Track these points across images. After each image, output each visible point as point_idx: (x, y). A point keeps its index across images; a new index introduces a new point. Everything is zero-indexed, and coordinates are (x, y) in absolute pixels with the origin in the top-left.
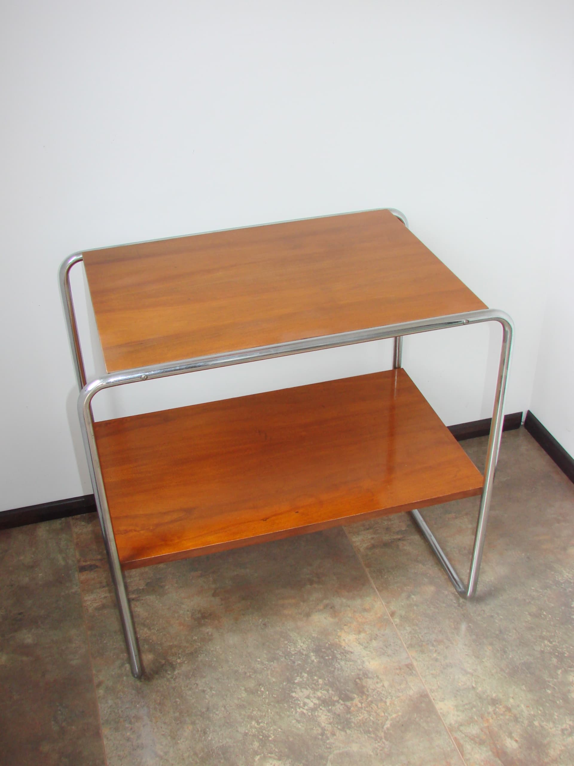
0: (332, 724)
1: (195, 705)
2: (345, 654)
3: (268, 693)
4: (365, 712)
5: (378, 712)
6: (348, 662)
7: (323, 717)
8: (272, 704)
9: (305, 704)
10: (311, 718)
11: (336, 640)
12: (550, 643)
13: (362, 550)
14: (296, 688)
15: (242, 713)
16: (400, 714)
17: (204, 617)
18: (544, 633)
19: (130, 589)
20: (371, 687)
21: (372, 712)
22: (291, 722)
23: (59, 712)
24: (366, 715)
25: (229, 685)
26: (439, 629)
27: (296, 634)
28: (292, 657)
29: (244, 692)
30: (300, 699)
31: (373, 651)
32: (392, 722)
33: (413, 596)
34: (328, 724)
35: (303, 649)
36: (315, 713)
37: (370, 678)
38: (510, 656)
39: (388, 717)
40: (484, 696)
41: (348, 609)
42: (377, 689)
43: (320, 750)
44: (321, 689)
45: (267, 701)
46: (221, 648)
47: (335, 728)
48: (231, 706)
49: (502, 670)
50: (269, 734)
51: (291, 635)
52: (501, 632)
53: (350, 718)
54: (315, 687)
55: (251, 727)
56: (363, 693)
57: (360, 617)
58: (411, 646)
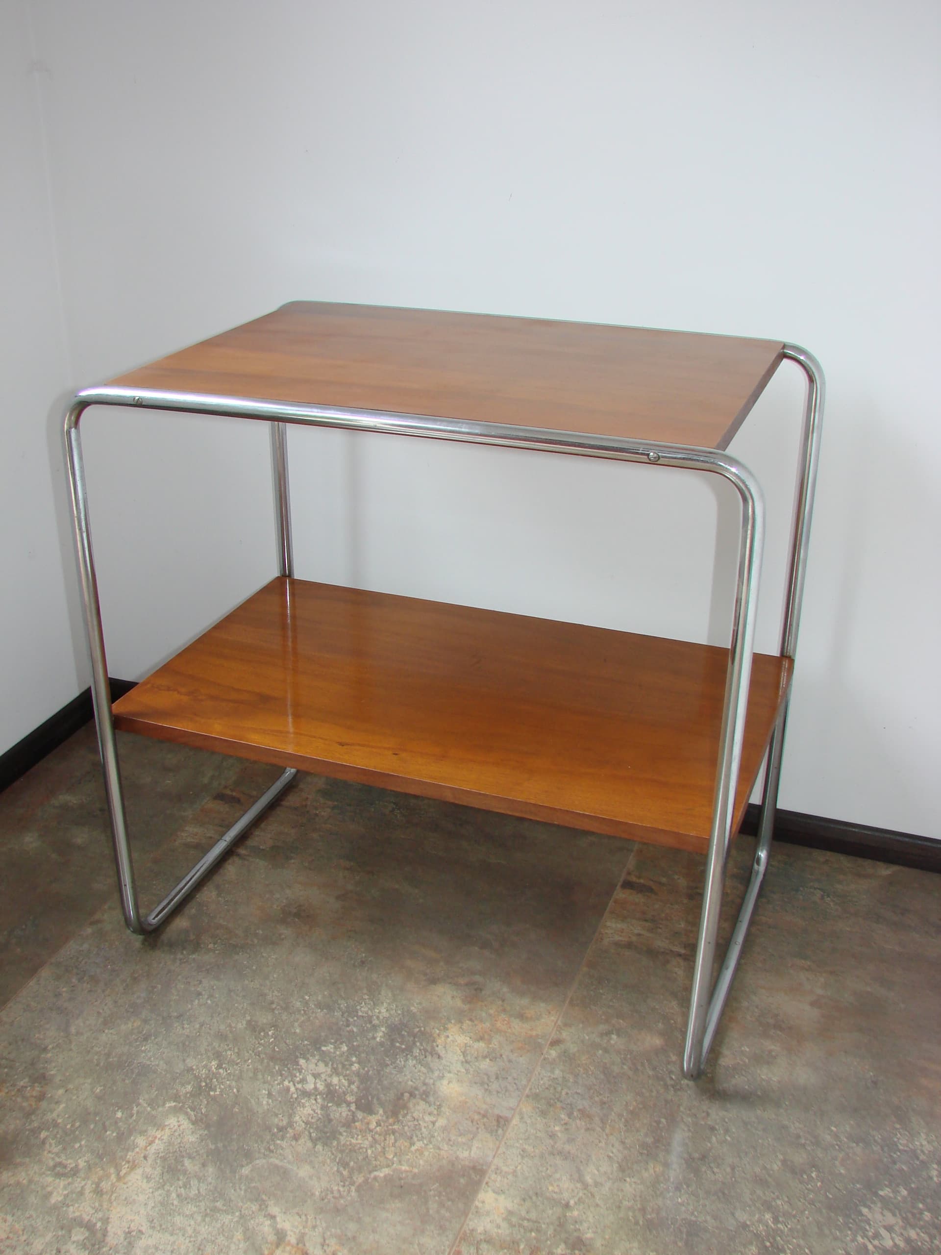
0: (309, 1126)
1: (172, 1003)
2: (427, 1054)
3: (272, 1041)
4: (370, 1139)
5: (387, 1149)
6: (420, 1066)
7: (308, 1110)
8: (262, 1056)
9: (303, 1081)
10: (291, 1102)
11: (436, 1030)
12: (773, 1223)
13: (606, 941)
14: (313, 1055)
15: (214, 1044)
16: (416, 1170)
17: (297, 915)
18: (779, 1202)
19: (250, 842)
20: (415, 1115)
21: (380, 1145)
22: (259, 1090)
23: (24, 927)
24: (366, 1144)
25: (236, 1005)
26: (605, 1099)
27: (390, 995)
28: (353, 1018)
29: (244, 1022)
30: (303, 1071)
31: (471, 1072)
32: (392, 1173)
33: (614, 1037)
34: (303, 1122)
35: (378, 1017)
36: (302, 1099)
37: (426, 1102)
38: (680, 1200)
39: (393, 1164)
40: (572, 1227)
41: (500, 1002)
42: (421, 1122)
43: (256, 1145)
44: (344, 1076)
45: (260, 1049)
46: (276, 959)
47: (307, 1133)
48: (210, 1029)
49: (643, 1210)
50: (218, 1087)
51: (383, 993)
52: (703, 1158)
53: (341, 1134)
54: (340, 1070)
55: (205, 1066)
56: (395, 1114)
57: (504, 1020)
58: (536, 1097)
